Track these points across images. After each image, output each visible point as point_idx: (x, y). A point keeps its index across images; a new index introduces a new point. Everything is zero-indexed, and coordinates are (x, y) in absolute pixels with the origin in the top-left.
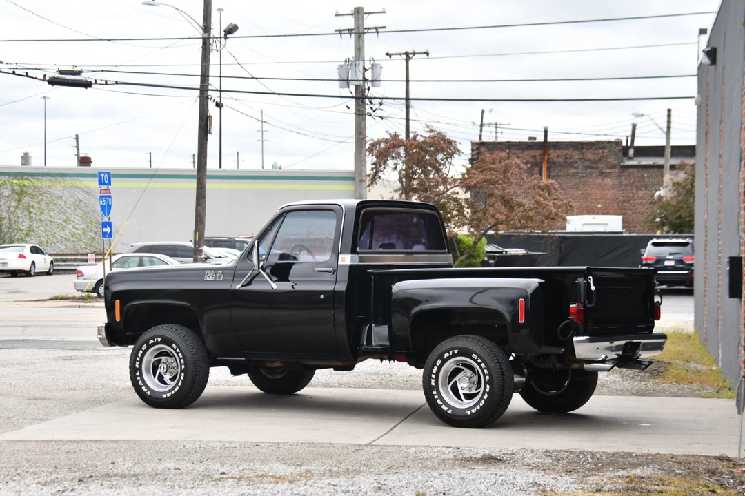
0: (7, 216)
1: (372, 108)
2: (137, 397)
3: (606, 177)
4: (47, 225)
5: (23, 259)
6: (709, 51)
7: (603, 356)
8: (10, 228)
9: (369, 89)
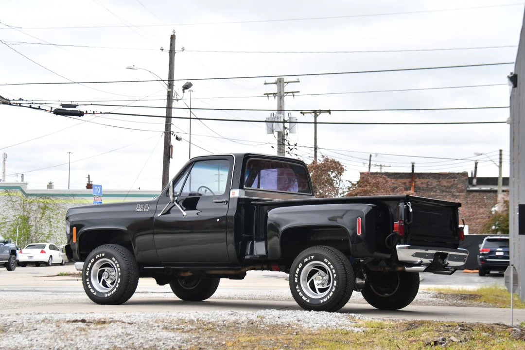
0: (34, 224)
1: (289, 148)
2: (87, 297)
3: (457, 198)
4: (62, 230)
5: (44, 254)
6: (512, 77)
7: (419, 261)
8: (36, 233)
9: (287, 134)
